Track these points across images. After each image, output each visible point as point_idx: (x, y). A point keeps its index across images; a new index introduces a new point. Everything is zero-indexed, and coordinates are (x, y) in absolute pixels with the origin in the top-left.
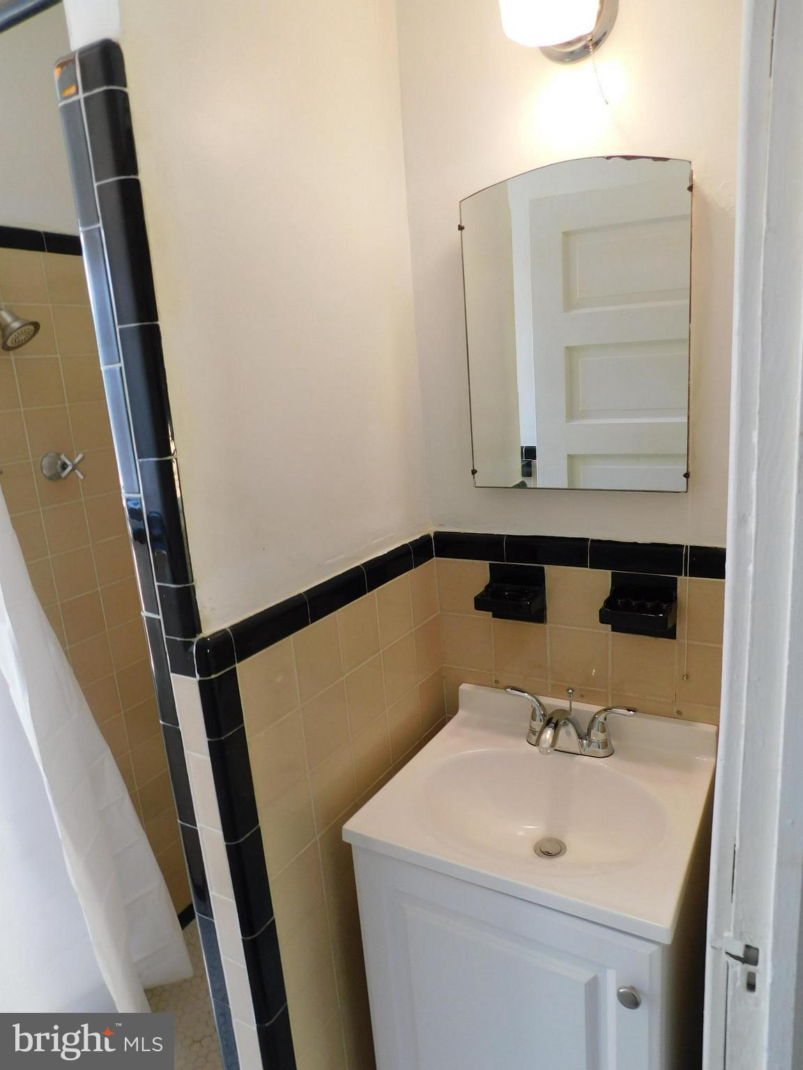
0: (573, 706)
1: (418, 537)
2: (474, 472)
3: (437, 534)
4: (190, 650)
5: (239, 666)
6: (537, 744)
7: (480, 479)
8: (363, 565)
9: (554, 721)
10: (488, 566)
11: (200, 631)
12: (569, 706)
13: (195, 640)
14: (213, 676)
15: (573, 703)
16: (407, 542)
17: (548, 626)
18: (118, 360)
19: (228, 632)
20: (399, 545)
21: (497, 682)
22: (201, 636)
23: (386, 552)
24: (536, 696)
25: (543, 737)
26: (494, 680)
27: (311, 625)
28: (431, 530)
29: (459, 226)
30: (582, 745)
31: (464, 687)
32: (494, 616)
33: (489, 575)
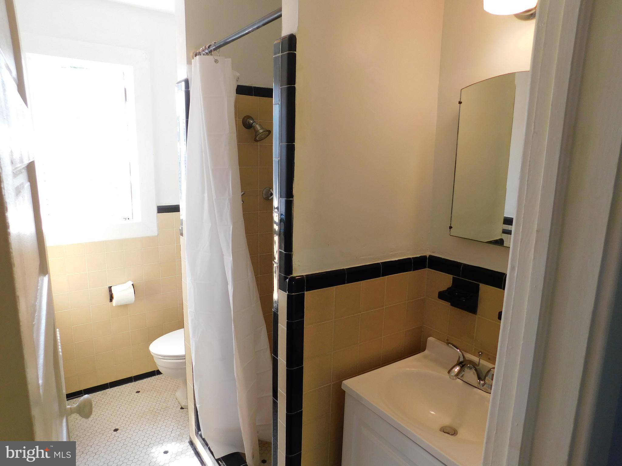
0: (480, 362)
1: (418, 256)
2: (451, 228)
3: (430, 256)
4: (286, 281)
5: (306, 293)
6: (449, 372)
7: (453, 232)
8: (382, 263)
9: (463, 364)
10: (452, 278)
11: (292, 274)
12: (478, 361)
13: (289, 277)
14: (293, 294)
15: (481, 360)
16: (411, 257)
17: (477, 316)
18: (278, 157)
19: (304, 277)
20: (406, 258)
21: (447, 340)
22: (292, 276)
23: (397, 260)
24: (462, 351)
25: (454, 369)
26: (446, 338)
27: (346, 284)
28: (428, 254)
29: (459, 102)
30: (479, 383)
31: (431, 339)
32: (451, 305)
33: (452, 282)
